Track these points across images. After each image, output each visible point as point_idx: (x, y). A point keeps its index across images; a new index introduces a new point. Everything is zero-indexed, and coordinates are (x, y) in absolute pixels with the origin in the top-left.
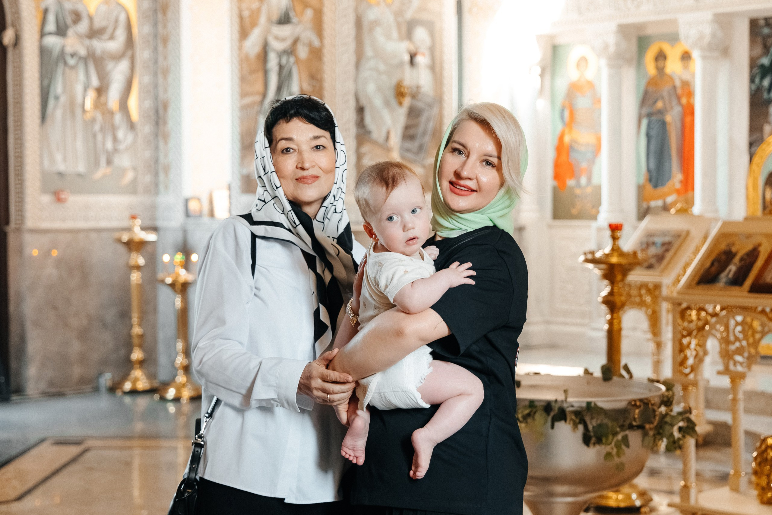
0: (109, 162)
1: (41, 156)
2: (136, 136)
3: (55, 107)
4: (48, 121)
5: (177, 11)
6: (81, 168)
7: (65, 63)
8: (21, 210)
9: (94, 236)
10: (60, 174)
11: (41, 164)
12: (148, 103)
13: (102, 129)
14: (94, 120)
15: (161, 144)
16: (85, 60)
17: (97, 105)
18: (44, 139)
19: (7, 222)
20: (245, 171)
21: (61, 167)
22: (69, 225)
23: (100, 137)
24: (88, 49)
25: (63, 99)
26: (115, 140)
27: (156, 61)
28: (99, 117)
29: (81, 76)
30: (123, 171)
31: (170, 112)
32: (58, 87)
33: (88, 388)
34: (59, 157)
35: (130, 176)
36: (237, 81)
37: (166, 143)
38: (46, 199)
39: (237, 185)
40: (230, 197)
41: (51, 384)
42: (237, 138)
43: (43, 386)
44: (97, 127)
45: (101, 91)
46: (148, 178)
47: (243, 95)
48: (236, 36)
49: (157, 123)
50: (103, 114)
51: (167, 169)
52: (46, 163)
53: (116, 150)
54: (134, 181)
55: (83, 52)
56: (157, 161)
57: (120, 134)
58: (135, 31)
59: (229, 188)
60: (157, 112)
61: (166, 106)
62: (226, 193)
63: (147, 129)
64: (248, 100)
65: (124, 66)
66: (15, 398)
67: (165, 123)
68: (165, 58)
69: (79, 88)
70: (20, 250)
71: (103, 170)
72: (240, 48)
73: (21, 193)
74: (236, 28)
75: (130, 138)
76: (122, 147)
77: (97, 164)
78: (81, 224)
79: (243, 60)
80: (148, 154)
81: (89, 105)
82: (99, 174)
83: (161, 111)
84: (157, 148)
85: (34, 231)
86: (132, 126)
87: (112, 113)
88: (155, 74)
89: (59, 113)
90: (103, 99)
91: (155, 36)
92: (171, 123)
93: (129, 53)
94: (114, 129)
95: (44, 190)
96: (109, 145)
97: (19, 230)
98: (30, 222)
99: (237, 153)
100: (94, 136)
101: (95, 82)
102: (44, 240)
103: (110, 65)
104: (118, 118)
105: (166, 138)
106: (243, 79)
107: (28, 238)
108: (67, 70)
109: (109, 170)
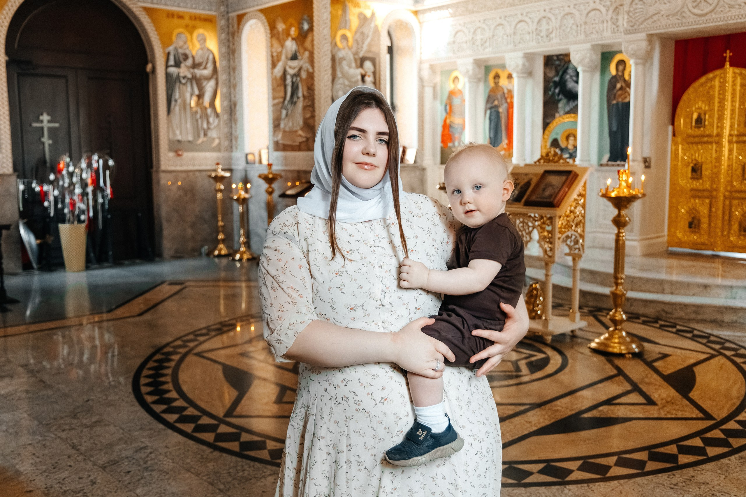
0: (205, 135)
1: (168, 133)
2: (219, 121)
3: (175, 105)
4: (172, 113)
5: (240, 54)
6: (190, 138)
7: (180, 82)
8: (158, 160)
9: (198, 174)
10: (179, 141)
11: (168, 136)
12: (226, 103)
13: (201, 117)
14: (196, 112)
15: (233, 126)
16: (191, 80)
17: (198, 104)
18: (169, 122)
19: (152, 167)
20: (276, 139)
21: (179, 138)
22: (184, 168)
23: (200, 121)
24: (192, 74)
25: (179, 101)
26: (208, 123)
27: (230, 81)
28: (199, 111)
29: (189, 89)
30: (214, 139)
31: (238, 108)
32: (177, 95)
33: (196, 254)
34: (178, 132)
35: (217, 142)
36: (271, 91)
37: (236, 124)
38: (171, 154)
39: (271, 146)
40: (268, 152)
41: (177, 251)
42: (271, 121)
43: (172, 253)
44: (198, 116)
45: (200, 96)
46: (226, 143)
47: (274, 98)
48: (270, 66)
49: (231, 114)
50: (201, 109)
51: (236, 138)
52: (171, 136)
53: (209, 128)
54: (219, 144)
55: (189, 76)
56: (231, 134)
57: (211, 120)
58: (218, 64)
59: (268, 148)
60: (231, 108)
61: (235, 105)
62: (266, 151)
63: (225, 117)
64: (276, 101)
65: (212, 83)
66: (157, 259)
67: (235, 114)
68: (234, 79)
69: (188, 95)
70: (158, 182)
71: (202, 139)
72: (272, 73)
73: (158, 151)
74: (270, 62)
75: (216, 121)
76: (212, 127)
77: (199, 136)
78: (191, 168)
79: (274, 79)
80: (226, 130)
81: (193, 104)
82: (200, 141)
83: (233, 108)
84: (231, 127)
85: (165, 172)
86: (217, 115)
87: (206, 109)
88: (230, 87)
89: (177, 109)
90: (201, 101)
91: (229, 68)
92: (238, 114)
93: (215, 76)
94: (207, 117)
95: (170, 150)
96: (205, 126)
97: (158, 171)
98: (163, 167)
99: (272, 129)
100: (197, 121)
101: (197, 92)
102: (171, 176)
103: (205, 83)
104: (209, 111)
105: (236, 121)
106: (274, 90)
107: (162, 176)
108: (181, 86)
109: (205, 139)
